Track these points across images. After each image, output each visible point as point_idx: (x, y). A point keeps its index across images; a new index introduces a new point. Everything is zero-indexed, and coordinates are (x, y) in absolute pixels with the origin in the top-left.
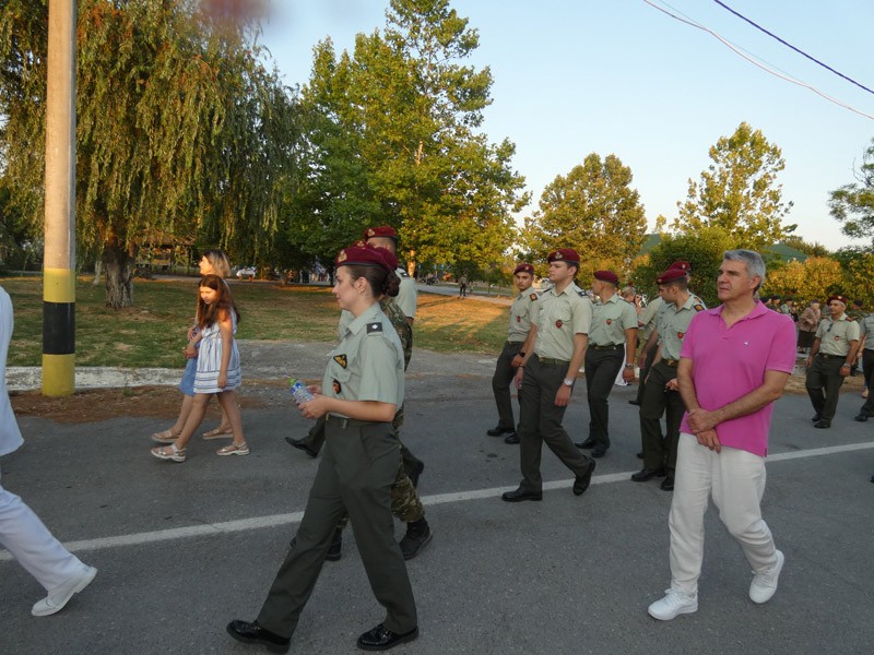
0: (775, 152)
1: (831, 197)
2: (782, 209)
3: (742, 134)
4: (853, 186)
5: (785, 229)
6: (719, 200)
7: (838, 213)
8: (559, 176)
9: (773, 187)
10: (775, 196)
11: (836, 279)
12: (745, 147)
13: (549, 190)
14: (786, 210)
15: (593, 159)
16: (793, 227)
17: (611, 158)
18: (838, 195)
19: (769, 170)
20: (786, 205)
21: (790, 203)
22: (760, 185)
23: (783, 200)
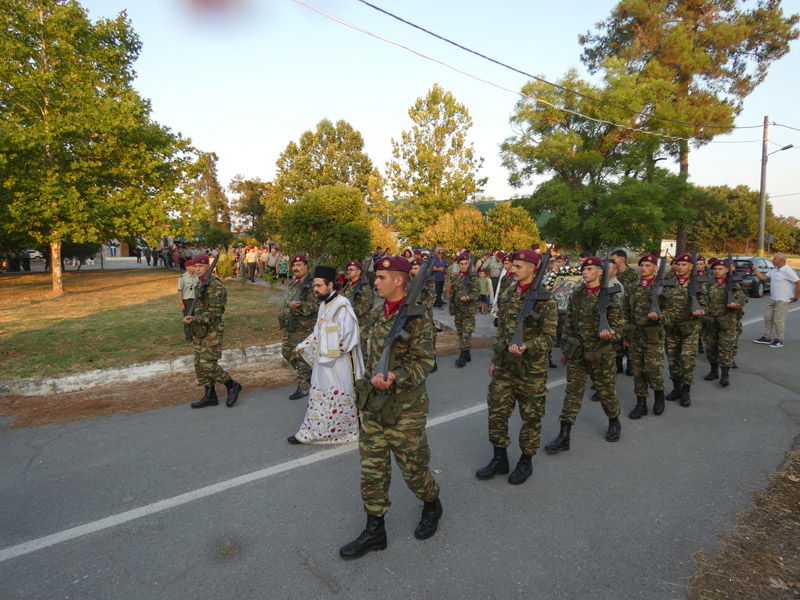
0: (462, 110)
1: (499, 150)
2: (476, 166)
3: (434, 97)
4: (514, 139)
5: (479, 182)
7: (508, 163)
8: (291, 143)
9: (466, 145)
10: (469, 155)
12: (436, 105)
13: (283, 158)
14: (480, 166)
15: (325, 126)
16: (485, 181)
17: (342, 124)
18: (505, 147)
19: (460, 128)
20: (479, 162)
21: (482, 160)
22: (458, 145)
23: (476, 156)
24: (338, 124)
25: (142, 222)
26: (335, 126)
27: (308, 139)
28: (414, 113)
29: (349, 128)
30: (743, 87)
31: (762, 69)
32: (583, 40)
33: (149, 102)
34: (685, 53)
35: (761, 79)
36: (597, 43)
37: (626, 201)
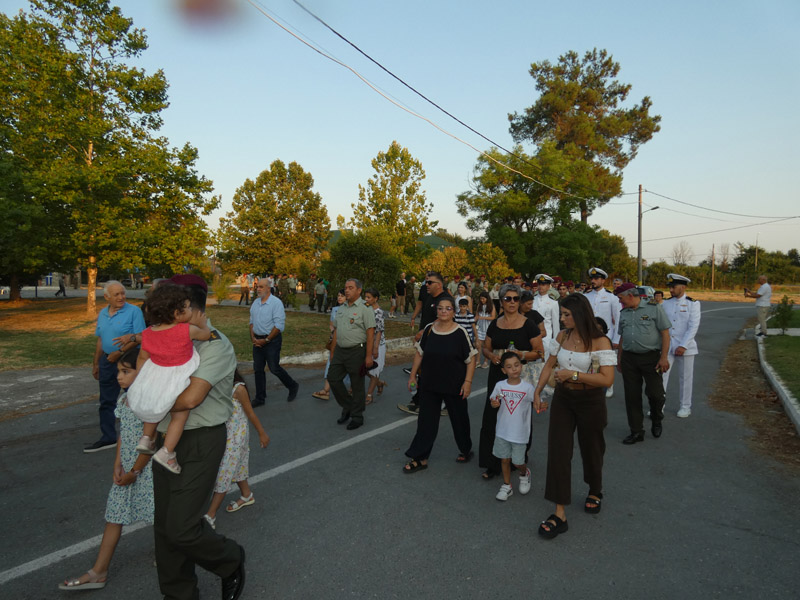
0: (418, 165)
1: (457, 199)
2: (427, 210)
3: (394, 150)
4: (470, 193)
5: (431, 224)
6: (383, 202)
7: (462, 212)
8: (248, 180)
9: (419, 193)
10: (422, 201)
11: (465, 262)
12: (396, 161)
13: (240, 192)
14: (430, 211)
15: (278, 165)
16: (436, 223)
17: (293, 165)
18: (461, 198)
19: (415, 179)
20: (429, 207)
21: (432, 205)
22: (411, 191)
23: (427, 203)
24: (290, 165)
25: (171, 251)
26: (287, 167)
27: (265, 178)
28: (375, 164)
29: (300, 170)
30: (622, 161)
31: (634, 149)
32: (511, 118)
33: (197, 151)
34: (591, 139)
35: (633, 156)
36: (521, 121)
37: (563, 245)
